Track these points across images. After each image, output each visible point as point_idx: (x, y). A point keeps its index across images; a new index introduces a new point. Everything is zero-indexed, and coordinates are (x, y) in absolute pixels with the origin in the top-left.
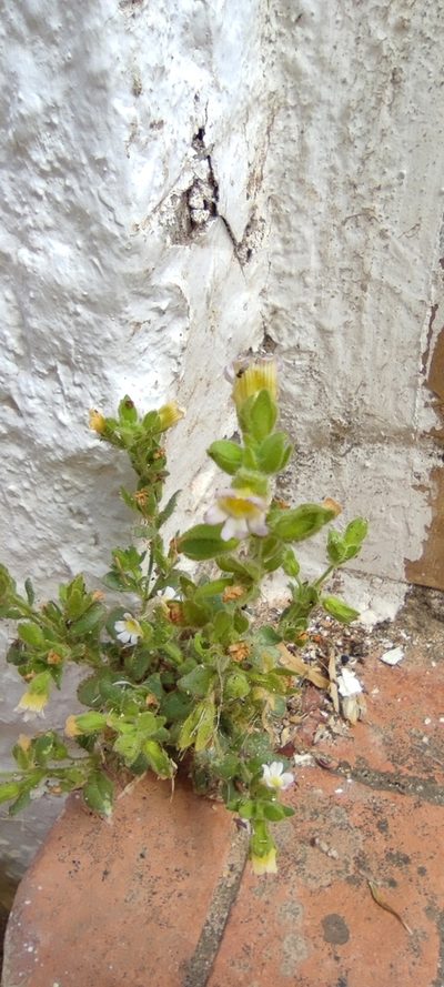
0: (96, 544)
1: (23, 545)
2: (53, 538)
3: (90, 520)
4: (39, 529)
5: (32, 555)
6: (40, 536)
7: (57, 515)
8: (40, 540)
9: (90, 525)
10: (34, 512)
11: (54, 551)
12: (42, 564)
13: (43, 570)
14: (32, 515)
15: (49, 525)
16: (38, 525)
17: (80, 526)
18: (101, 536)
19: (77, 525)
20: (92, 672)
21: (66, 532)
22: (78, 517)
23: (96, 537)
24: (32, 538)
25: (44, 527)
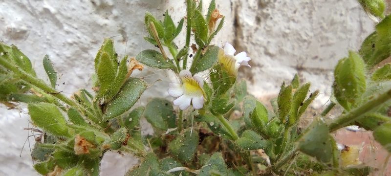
0: (124, 40)
1: (58, 55)
2: (82, 40)
3: (115, 12)
4: (68, 33)
5: (69, 64)
6: (70, 40)
7: (80, 12)
8: (71, 44)
9: (116, 18)
10: (59, 13)
11: (85, 55)
12: (78, 71)
13: (81, 77)
14: (58, 17)
15: (75, 25)
16: (66, 28)
17: (106, 21)
18: (128, 30)
19: (101, 21)
20: (136, 161)
21: (94, 31)
22: (103, 12)
23: (122, 31)
24: (64, 45)
25: (71, 30)
